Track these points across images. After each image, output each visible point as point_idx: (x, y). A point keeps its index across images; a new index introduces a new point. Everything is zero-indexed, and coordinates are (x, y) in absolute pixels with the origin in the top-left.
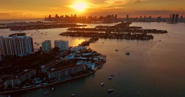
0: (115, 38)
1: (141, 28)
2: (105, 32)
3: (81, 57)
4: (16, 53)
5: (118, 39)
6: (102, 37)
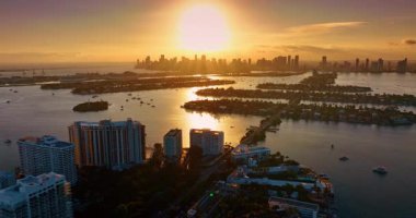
1: (369, 89)
3: (265, 181)
4: (107, 161)
5: (327, 120)
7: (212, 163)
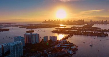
0: (83, 35)
1: (100, 28)
2: (77, 31)
3: (64, 46)
5: (85, 35)
6: (75, 34)
7: (53, 43)
